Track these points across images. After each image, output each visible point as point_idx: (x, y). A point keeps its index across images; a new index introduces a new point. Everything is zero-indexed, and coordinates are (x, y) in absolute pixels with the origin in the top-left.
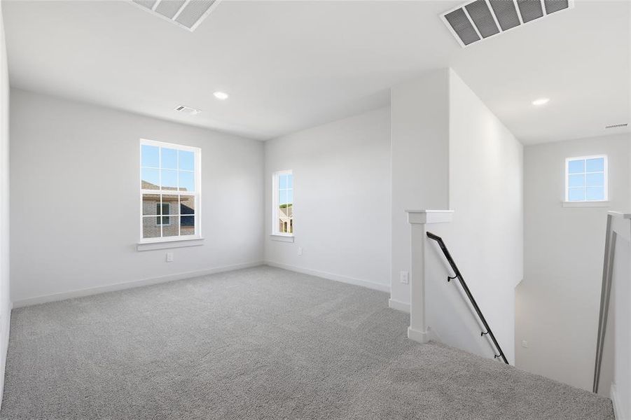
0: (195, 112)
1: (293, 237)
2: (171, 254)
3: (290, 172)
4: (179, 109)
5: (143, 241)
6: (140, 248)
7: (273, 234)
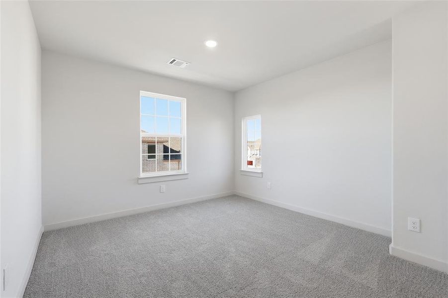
0: (184, 65)
1: (262, 173)
2: (164, 186)
3: (258, 118)
4: (171, 63)
5: (142, 175)
6: (140, 182)
7: (242, 170)
